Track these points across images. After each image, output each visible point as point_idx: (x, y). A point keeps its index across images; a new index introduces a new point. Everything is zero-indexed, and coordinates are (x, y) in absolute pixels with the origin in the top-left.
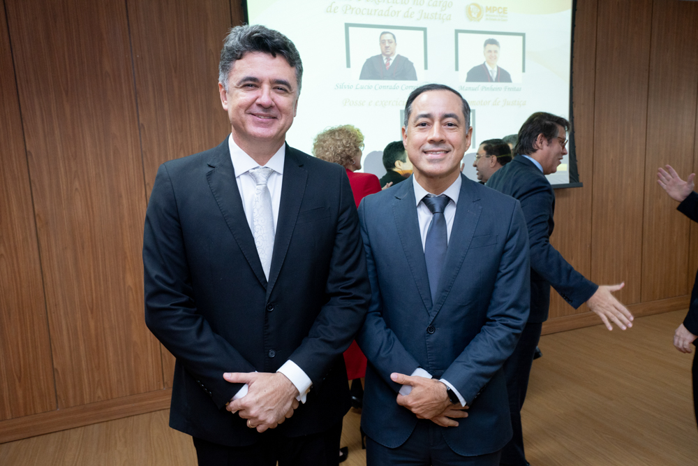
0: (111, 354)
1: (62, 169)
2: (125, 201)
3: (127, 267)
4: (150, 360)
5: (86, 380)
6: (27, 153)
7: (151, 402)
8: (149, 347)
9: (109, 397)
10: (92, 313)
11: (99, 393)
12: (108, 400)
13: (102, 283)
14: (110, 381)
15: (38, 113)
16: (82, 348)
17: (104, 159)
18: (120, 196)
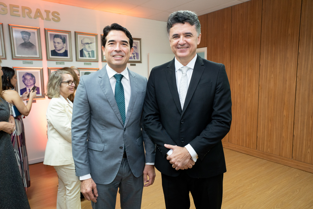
0: (275, 138)
1: (269, 70)
2: (288, 83)
3: (285, 108)
4: (288, 146)
5: (265, 144)
6: (260, 65)
7: (286, 161)
8: (288, 140)
9: (272, 153)
10: (271, 121)
11: (269, 150)
12: (271, 154)
13: (275, 111)
14: (273, 147)
15: (265, 52)
16: (266, 132)
17: (283, 67)
18: (286, 81)
